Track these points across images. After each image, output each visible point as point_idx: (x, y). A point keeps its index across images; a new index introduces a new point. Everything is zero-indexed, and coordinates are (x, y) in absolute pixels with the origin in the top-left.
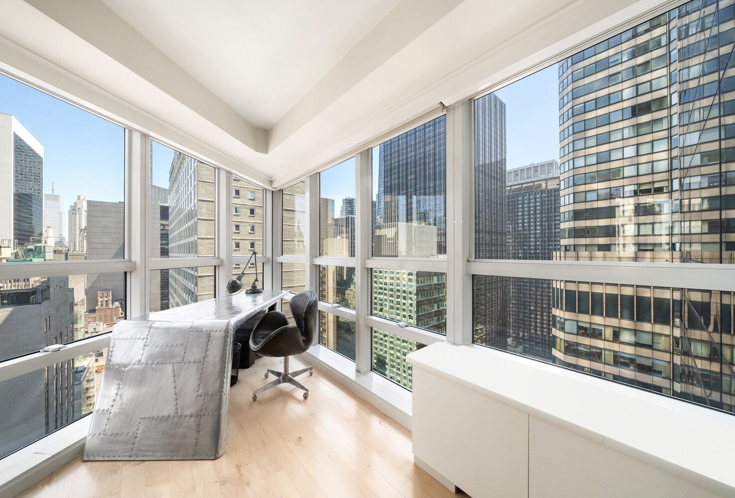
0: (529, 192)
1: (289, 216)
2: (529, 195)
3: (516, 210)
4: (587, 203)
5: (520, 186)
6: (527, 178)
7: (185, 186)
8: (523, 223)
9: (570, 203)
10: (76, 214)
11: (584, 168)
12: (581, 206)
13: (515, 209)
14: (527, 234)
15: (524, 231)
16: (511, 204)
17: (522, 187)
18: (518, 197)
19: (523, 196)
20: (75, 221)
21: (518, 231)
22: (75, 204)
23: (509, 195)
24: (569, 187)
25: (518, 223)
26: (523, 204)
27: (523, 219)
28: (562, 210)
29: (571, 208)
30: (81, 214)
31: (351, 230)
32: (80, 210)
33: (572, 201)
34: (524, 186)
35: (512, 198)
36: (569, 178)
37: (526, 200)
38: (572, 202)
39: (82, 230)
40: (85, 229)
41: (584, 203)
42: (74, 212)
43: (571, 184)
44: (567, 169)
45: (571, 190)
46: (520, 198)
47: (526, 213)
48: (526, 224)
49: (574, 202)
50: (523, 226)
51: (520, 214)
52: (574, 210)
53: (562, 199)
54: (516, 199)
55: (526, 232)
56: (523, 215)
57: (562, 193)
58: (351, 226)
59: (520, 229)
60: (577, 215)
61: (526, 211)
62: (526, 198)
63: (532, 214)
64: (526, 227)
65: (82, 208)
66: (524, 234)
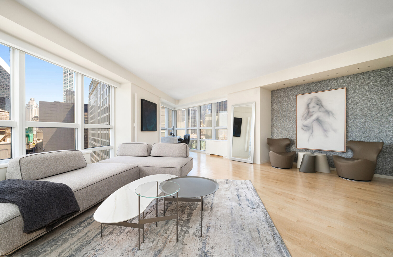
7: (100, 88)
10: (29, 109)
20: (29, 113)
22: (29, 103)
30: (32, 109)
32: (32, 106)
39: (33, 118)
40: (35, 118)
42: (29, 108)
65: (33, 105)
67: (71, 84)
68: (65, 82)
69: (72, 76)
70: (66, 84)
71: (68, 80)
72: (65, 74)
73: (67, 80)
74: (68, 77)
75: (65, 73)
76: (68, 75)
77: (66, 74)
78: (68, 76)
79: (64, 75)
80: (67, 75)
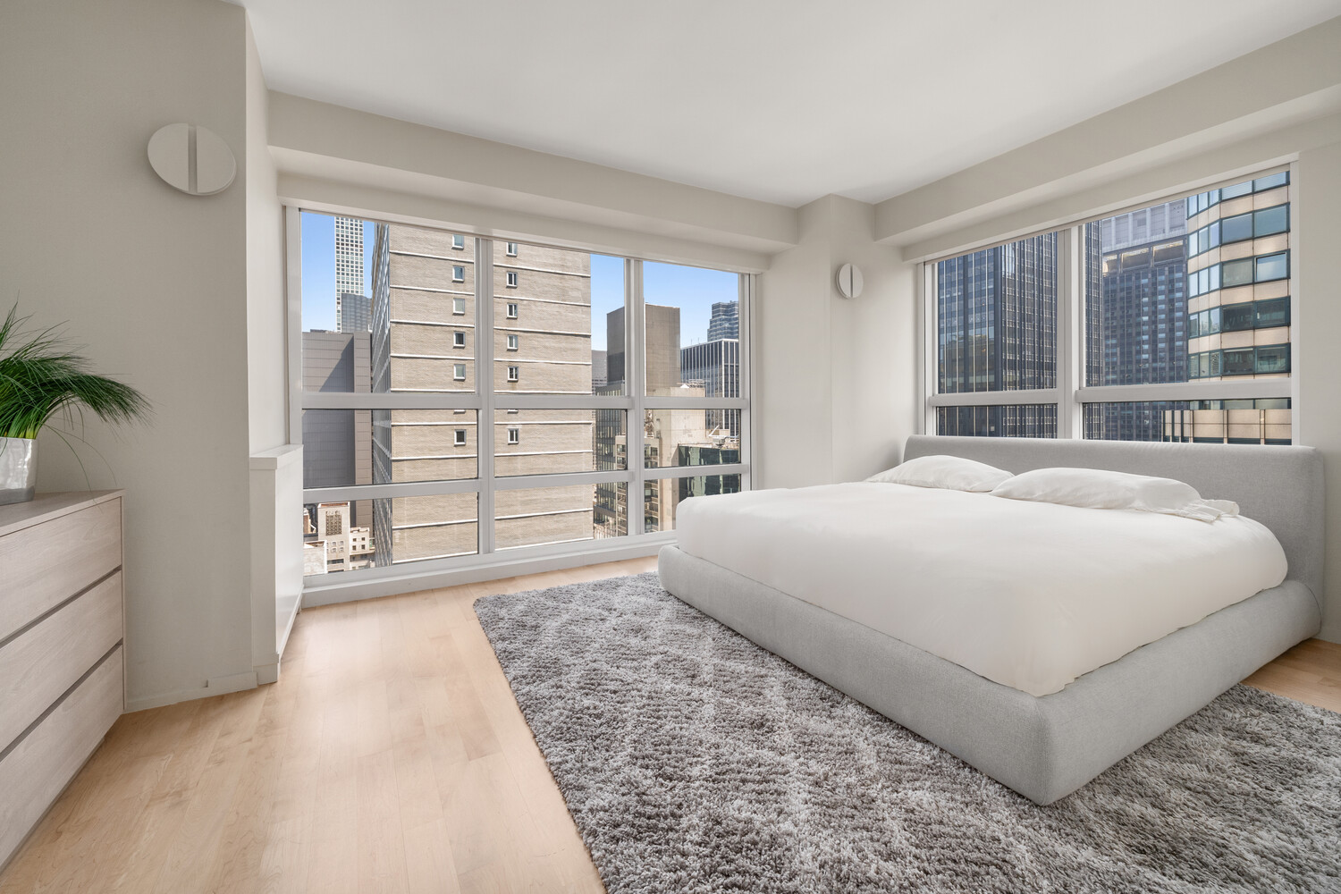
0: (1173, 262)
1: (556, 345)
2: (1171, 272)
3: (1133, 312)
4: (1257, 287)
5: (1145, 250)
6: (1172, 228)
8: (1154, 342)
9: (1212, 289)
11: (1250, 198)
12: (1242, 296)
13: (1129, 307)
14: (1164, 369)
15: (1155, 360)
16: (1119, 295)
17: (1150, 253)
18: (1138, 278)
19: (1154, 275)
21: (1138, 362)
23: (1115, 273)
24: (1209, 250)
25: (1139, 343)
26: (1155, 294)
27: (1155, 333)
28: (1193, 306)
29: (1215, 300)
31: (726, 370)
33: (1215, 284)
34: (1156, 248)
35: (1122, 281)
36: (1209, 225)
37: (1162, 283)
38: (1218, 287)
41: (1250, 288)
43: (1215, 241)
44: (1204, 205)
45: (1214, 256)
46: (1144, 281)
47: (1163, 316)
48: (1161, 345)
49: (1222, 287)
50: (1154, 351)
51: (1145, 318)
52: (1221, 307)
53: (1193, 279)
54: (1133, 284)
55: (1163, 365)
56: (1154, 322)
57: (1192, 265)
58: (726, 361)
59: (1145, 356)
60: (1234, 318)
61: (1162, 312)
62: (1163, 278)
63: (1162, 321)
64: (1163, 350)
66: (1155, 369)
67: (357, 275)
68: (340, 270)
69: (359, 248)
70: (343, 274)
71: (348, 262)
72: (340, 246)
73: (345, 264)
74: (347, 253)
75: (340, 242)
76: (350, 247)
77: (343, 244)
78: (350, 251)
79: (338, 248)
80: (345, 247)
